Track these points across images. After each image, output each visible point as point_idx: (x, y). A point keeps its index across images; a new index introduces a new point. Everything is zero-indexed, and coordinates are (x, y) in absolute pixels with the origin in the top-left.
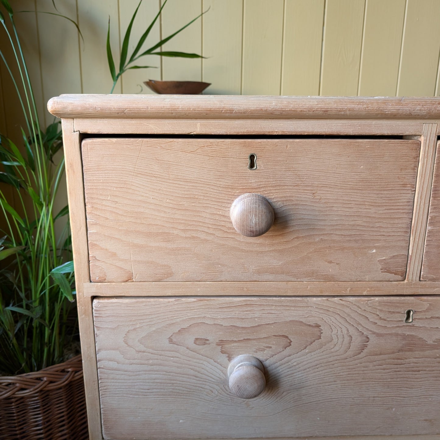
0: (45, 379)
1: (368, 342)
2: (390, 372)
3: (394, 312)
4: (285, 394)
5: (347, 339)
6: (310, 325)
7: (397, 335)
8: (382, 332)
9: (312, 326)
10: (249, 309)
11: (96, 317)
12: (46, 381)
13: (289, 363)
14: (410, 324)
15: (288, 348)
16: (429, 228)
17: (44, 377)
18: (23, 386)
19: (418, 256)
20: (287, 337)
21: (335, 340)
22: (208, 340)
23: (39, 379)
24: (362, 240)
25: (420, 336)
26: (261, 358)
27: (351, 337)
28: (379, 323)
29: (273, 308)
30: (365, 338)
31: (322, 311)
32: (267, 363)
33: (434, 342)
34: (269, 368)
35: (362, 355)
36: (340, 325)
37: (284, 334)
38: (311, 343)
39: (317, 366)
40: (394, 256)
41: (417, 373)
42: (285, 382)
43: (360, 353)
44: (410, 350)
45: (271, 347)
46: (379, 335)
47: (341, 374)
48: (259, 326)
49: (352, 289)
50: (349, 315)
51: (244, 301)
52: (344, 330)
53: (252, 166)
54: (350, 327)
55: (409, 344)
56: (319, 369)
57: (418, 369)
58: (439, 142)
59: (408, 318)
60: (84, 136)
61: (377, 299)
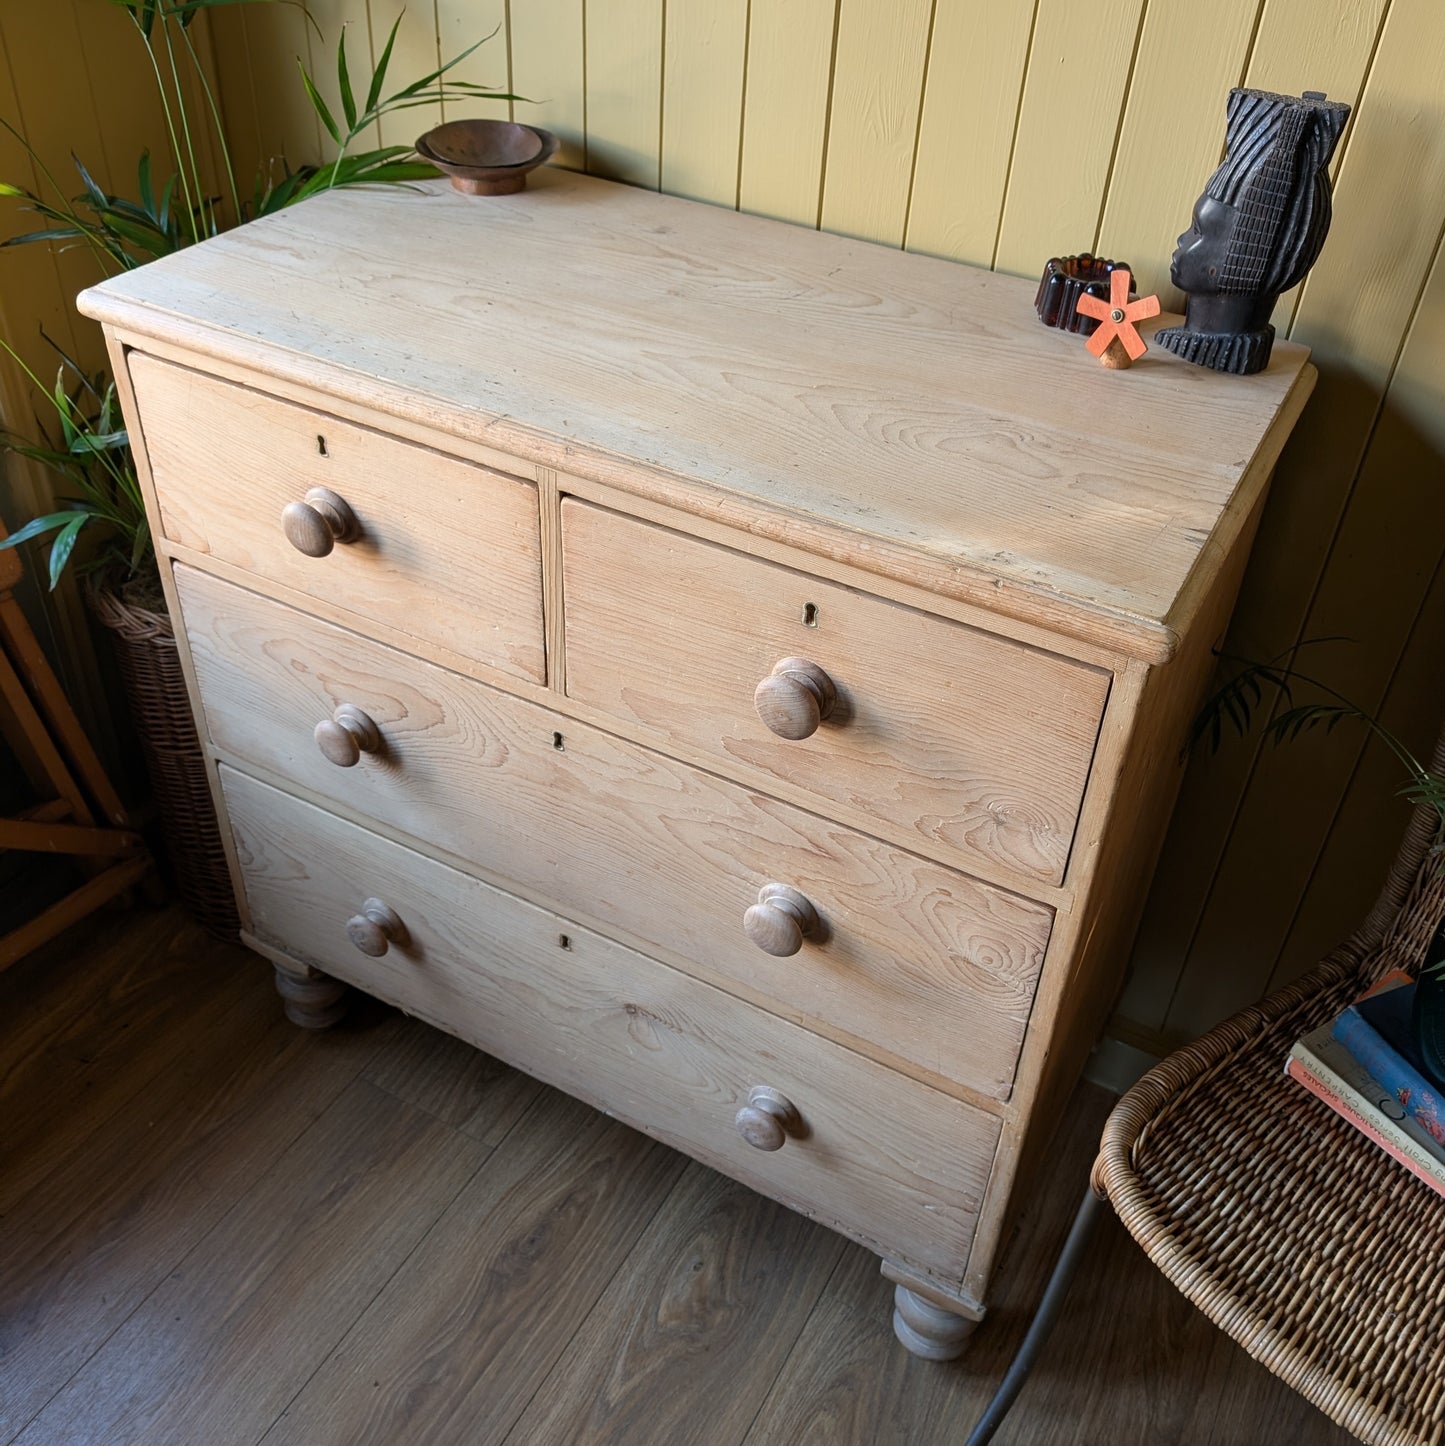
1: (507, 754)
2: (544, 811)
3: (537, 727)
4: (410, 780)
5: (479, 739)
6: (427, 699)
7: (545, 761)
8: (525, 750)
9: (430, 702)
11: (179, 585)
13: (410, 740)
14: (562, 754)
15: (405, 719)
16: (567, 623)
19: (558, 661)
20: (401, 703)
21: (464, 734)
22: (307, 667)
24: (480, 607)
25: (578, 777)
26: (375, 719)
27: (482, 735)
28: (519, 733)
30: (502, 747)
31: (440, 687)
32: (383, 728)
33: (598, 792)
34: (387, 737)
35: (502, 769)
36: (468, 717)
37: (400, 699)
38: (433, 725)
39: (447, 760)
40: (524, 646)
41: (581, 827)
42: (408, 761)
43: (499, 766)
44: (567, 791)
45: (383, 709)
46: (520, 751)
48: (365, 674)
49: (475, 669)
50: (477, 706)
51: (343, 633)
52: (474, 725)
53: (323, 451)
54: (481, 724)
55: (562, 781)
56: (450, 765)
57: (582, 823)
58: (564, 500)
59: (558, 744)
60: (128, 349)
61: (511, 698)
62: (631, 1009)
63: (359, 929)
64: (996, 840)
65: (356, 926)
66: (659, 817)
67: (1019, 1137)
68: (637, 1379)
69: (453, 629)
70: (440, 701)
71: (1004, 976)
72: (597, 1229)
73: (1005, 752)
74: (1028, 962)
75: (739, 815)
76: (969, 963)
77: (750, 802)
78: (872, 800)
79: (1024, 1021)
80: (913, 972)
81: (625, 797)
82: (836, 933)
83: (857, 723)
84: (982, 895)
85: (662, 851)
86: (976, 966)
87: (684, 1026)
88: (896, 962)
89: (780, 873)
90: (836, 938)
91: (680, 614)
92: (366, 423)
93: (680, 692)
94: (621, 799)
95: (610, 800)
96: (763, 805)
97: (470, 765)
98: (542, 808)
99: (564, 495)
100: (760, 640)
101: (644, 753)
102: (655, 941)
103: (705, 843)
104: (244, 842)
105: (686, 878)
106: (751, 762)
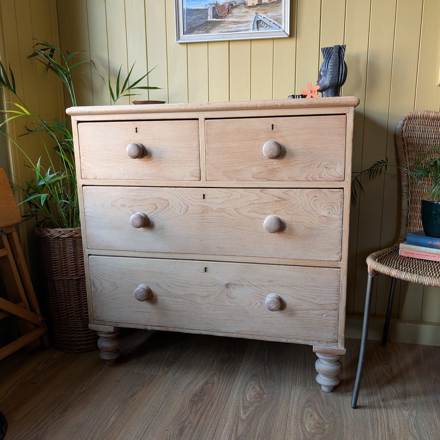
0: (74, 232)
1: (188, 208)
3: (197, 195)
4: (157, 231)
5: (180, 206)
6: (164, 200)
7: (200, 205)
8: (194, 204)
10: (140, 192)
11: (84, 193)
12: (74, 233)
13: (158, 217)
14: (205, 200)
15: (156, 210)
16: (207, 157)
17: (73, 231)
18: (64, 233)
19: (204, 170)
20: (155, 205)
21: (175, 207)
22: (125, 205)
23: (71, 231)
24: (181, 162)
25: (210, 206)
26: (146, 214)
28: (192, 199)
29: (149, 191)
30: (187, 206)
31: (168, 193)
32: (149, 216)
33: (216, 209)
34: (150, 219)
36: (176, 200)
37: (155, 203)
38: (165, 208)
39: (169, 219)
40: (194, 170)
41: (211, 224)
42: (157, 225)
43: (186, 213)
44: (207, 213)
45: (149, 209)
46: (192, 205)
47: (180, 223)
48: (144, 199)
49: (179, 184)
50: (179, 196)
51: (138, 188)
52: (178, 202)
53: (137, 132)
54: (180, 201)
55: (205, 210)
56: (171, 220)
57: (211, 222)
58: (206, 121)
59: (204, 198)
60: (79, 122)
61: (190, 188)
62: (227, 286)
63: (139, 291)
64: (326, 173)
65: (138, 290)
66: (234, 209)
67: (346, 272)
69: (173, 173)
70: (168, 199)
71: (334, 216)
72: (219, 387)
73: (325, 146)
74: (339, 208)
75: (257, 198)
76: (324, 216)
77: (260, 192)
78: (293, 176)
79: (341, 229)
80: (309, 227)
81: (224, 207)
82: (287, 225)
83: (287, 154)
84: (325, 192)
85: (236, 221)
86: (326, 217)
87: (244, 284)
88: (305, 226)
89: (270, 212)
90: (287, 226)
91: (238, 141)
92: (150, 119)
93: (238, 165)
94: (223, 208)
95: (220, 210)
96: (264, 192)
97: (177, 217)
98: (199, 222)
99: (206, 119)
100: (260, 140)
101: (229, 190)
102: (234, 255)
103: (248, 212)
104: (95, 284)
105: (243, 227)
106: (260, 179)
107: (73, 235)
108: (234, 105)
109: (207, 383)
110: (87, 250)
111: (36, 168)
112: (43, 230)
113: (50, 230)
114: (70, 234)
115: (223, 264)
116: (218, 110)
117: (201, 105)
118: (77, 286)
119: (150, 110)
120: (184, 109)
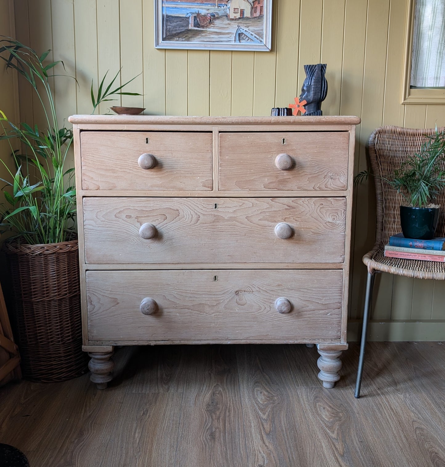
0: (58, 247)
1: (199, 218)
2: (210, 232)
3: (209, 204)
4: (165, 242)
5: (191, 216)
6: (174, 210)
7: (212, 215)
8: (205, 213)
10: (148, 202)
11: (84, 205)
12: (58, 248)
13: (166, 227)
14: (217, 210)
15: (166, 220)
16: (220, 168)
17: (57, 246)
18: (48, 249)
19: (217, 180)
20: (165, 215)
21: (186, 217)
22: (131, 216)
23: (55, 246)
24: (193, 173)
25: (221, 216)
26: (154, 225)
27: (192, 215)
28: (204, 209)
29: (159, 202)
30: (198, 216)
31: (179, 204)
32: (157, 227)
33: (228, 218)
34: (158, 229)
35: (197, 224)
36: (187, 210)
38: (175, 218)
39: (179, 229)
40: (207, 180)
42: (165, 236)
43: (196, 223)
44: (218, 222)
45: (158, 220)
46: (204, 215)
47: (190, 232)
48: (153, 210)
49: (190, 194)
50: (190, 206)
52: (189, 212)
53: (147, 142)
54: (191, 211)
55: (217, 219)
56: (181, 230)
57: (222, 231)
58: (220, 133)
59: (216, 207)
60: (81, 131)
61: (202, 198)
62: (237, 293)
63: (146, 304)
64: (331, 183)
65: (145, 304)
66: (246, 218)
67: (348, 272)
68: (267, 414)
69: (184, 183)
70: (178, 209)
71: (338, 222)
73: (331, 159)
74: (343, 214)
75: (268, 206)
76: (329, 222)
77: (271, 201)
78: (302, 186)
79: (344, 233)
80: (316, 233)
82: (296, 231)
83: (297, 166)
84: (330, 201)
85: (247, 229)
86: (331, 222)
87: (254, 290)
88: (312, 232)
89: (280, 219)
90: (296, 233)
91: (251, 153)
92: (162, 130)
93: (251, 176)
94: (235, 217)
95: (231, 219)
96: (274, 200)
97: (187, 227)
98: (210, 231)
99: (220, 132)
100: (272, 153)
101: (241, 199)
102: (244, 262)
103: (259, 220)
104: (92, 301)
105: (254, 234)
106: (271, 189)
107: (58, 251)
108: (249, 120)
109: (214, 394)
110: (84, 265)
111: (15, 177)
112: (21, 246)
113: (30, 246)
114: (55, 249)
115: (233, 271)
116: (233, 124)
117: (216, 119)
118: (59, 307)
119: (164, 121)
120: (199, 122)
